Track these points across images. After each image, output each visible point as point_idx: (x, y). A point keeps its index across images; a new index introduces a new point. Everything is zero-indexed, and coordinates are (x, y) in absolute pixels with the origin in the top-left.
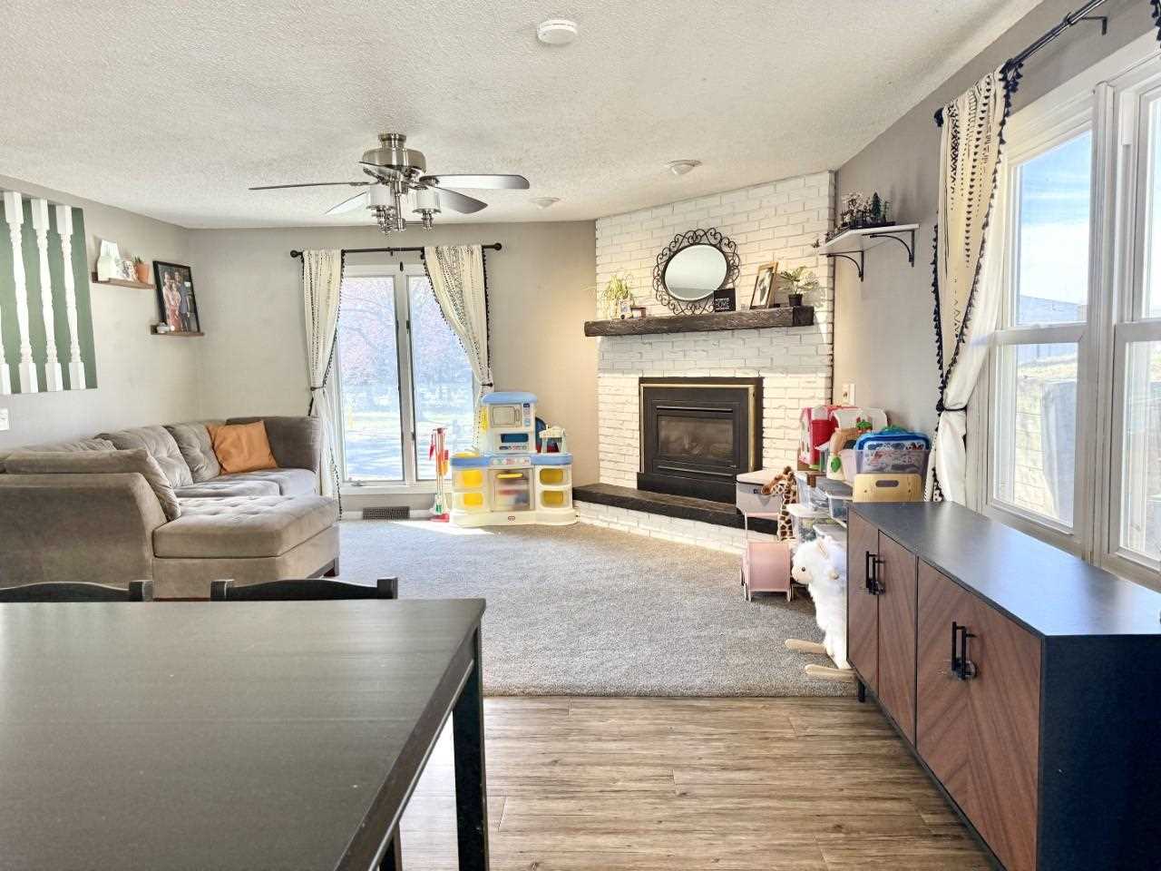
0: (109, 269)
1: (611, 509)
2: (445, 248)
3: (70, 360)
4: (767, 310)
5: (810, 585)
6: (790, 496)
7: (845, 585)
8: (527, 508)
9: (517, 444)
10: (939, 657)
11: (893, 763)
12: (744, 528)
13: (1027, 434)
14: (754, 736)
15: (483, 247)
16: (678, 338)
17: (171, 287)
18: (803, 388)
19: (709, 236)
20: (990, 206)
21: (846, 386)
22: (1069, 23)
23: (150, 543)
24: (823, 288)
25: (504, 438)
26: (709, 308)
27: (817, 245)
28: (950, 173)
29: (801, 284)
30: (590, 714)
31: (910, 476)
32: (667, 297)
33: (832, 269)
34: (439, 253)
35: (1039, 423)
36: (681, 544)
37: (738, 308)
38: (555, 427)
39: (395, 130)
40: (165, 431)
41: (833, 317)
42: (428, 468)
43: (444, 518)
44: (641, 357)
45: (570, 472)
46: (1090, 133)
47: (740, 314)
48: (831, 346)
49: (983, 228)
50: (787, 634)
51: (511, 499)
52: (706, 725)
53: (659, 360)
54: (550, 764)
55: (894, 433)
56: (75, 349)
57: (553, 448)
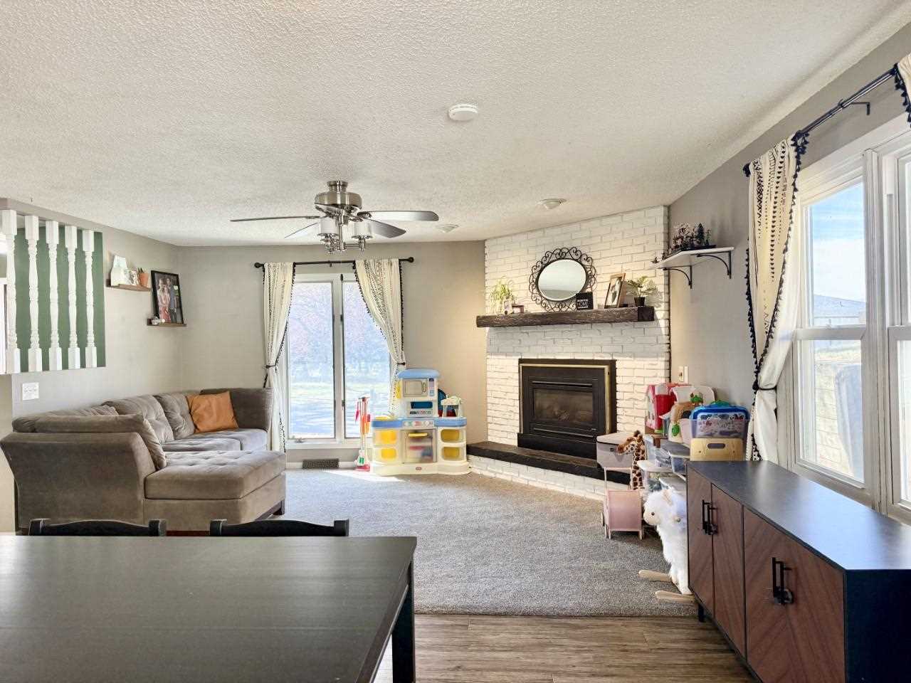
0: (119, 277)
1: (498, 462)
2: (371, 261)
3: (86, 345)
4: (618, 309)
5: (658, 527)
6: (640, 454)
7: (686, 526)
8: (431, 461)
9: (424, 410)
10: (763, 585)
11: (728, 672)
12: (604, 480)
13: (825, 405)
14: (616, 648)
15: (400, 260)
16: (548, 329)
17: (163, 290)
18: (647, 369)
19: (572, 253)
20: (788, 236)
21: (681, 368)
22: (842, 107)
23: (142, 488)
24: (661, 293)
25: (414, 405)
26: (572, 307)
27: (656, 261)
28: (757, 211)
29: (644, 289)
30: (484, 629)
31: (734, 440)
32: (540, 298)
33: (667, 278)
34: (367, 265)
35: (834, 396)
36: (553, 491)
37: (595, 307)
38: (453, 397)
39: (339, 178)
40: (154, 399)
41: (669, 315)
42: (354, 428)
43: (365, 468)
44: (520, 343)
45: (465, 432)
46: (861, 185)
47: (597, 312)
48: (668, 337)
49: (784, 253)
50: (640, 566)
51: (418, 453)
52: (577, 639)
53: (534, 345)
54: (453, 670)
55: (720, 406)
56: (91, 337)
57: (452, 413)
